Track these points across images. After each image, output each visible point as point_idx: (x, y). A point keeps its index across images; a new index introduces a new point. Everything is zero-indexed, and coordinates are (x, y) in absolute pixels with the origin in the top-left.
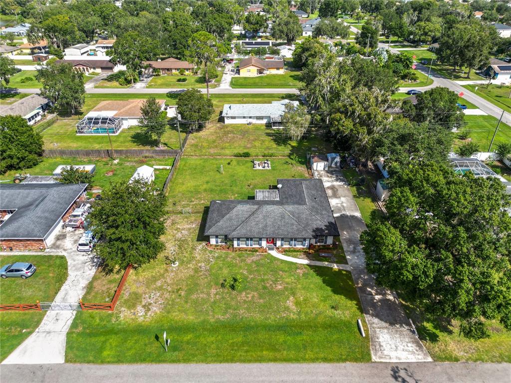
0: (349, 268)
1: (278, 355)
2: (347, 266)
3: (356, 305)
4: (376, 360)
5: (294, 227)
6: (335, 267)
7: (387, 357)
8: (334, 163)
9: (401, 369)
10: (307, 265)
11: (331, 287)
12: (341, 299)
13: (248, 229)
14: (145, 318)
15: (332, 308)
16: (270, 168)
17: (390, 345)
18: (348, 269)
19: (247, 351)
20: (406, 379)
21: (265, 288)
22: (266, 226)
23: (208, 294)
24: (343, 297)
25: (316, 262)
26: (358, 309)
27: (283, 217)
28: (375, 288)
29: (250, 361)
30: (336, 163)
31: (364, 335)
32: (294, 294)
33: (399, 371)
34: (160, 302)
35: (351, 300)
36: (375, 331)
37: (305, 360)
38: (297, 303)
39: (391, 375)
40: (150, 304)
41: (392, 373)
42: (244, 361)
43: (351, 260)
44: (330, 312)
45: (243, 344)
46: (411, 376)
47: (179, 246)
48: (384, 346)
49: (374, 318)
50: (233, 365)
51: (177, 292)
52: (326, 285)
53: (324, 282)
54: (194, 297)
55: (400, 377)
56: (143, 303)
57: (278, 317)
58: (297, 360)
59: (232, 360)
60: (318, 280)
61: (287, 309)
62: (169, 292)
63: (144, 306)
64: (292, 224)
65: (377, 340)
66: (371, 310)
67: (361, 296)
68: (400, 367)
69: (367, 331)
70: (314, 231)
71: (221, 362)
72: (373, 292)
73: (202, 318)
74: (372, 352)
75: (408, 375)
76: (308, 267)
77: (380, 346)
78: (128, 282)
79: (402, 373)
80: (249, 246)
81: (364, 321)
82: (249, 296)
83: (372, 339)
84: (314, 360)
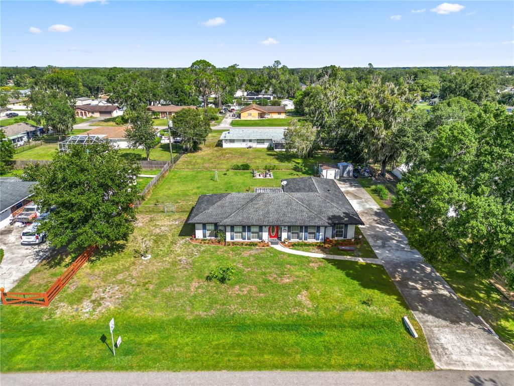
0: (379, 262)
1: (288, 360)
2: (376, 259)
3: (397, 299)
4: (442, 368)
5: (304, 213)
6: (361, 261)
7: (457, 363)
8: (346, 172)
9: (486, 380)
10: (323, 258)
11: (357, 281)
12: (376, 294)
13: (245, 216)
14: (91, 314)
15: (363, 303)
16: (272, 177)
17: (459, 348)
18: (379, 263)
19: (239, 355)
21: (266, 281)
22: (268, 213)
23: (188, 288)
24: (376, 291)
25: (335, 256)
26: (401, 304)
27: (289, 203)
28: (420, 282)
29: (243, 368)
30: (349, 172)
31: (416, 336)
32: (307, 288)
33: (483, 382)
34: (117, 297)
35: (389, 294)
36: (432, 330)
37: (329, 367)
38: (312, 298)
40: (103, 298)
42: (234, 368)
43: (381, 254)
44: (361, 308)
45: (233, 346)
47: (155, 241)
48: (450, 349)
49: (426, 315)
50: (217, 373)
51: (144, 285)
52: (351, 279)
53: (348, 275)
54: (167, 290)
56: (93, 298)
57: (286, 313)
58: (317, 367)
59: (216, 367)
60: (341, 274)
61: (299, 304)
62: (133, 285)
63: (93, 302)
64: (302, 211)
65: (437, 341)
66: (421, 306)
67: (402, 291)
68: (482, 377)
69: (419, 330)
70: (329, 219)
71: (197, 369)
72: (418, 286)
73: (175, 315)
74: (433, 357)
76: (324, 260)
77: (444, 349)
78: (78, 275)
80: (246, 240)
81: (412, 318)
82: (244, 289)
83: (429, 340)
84: (345, 367)
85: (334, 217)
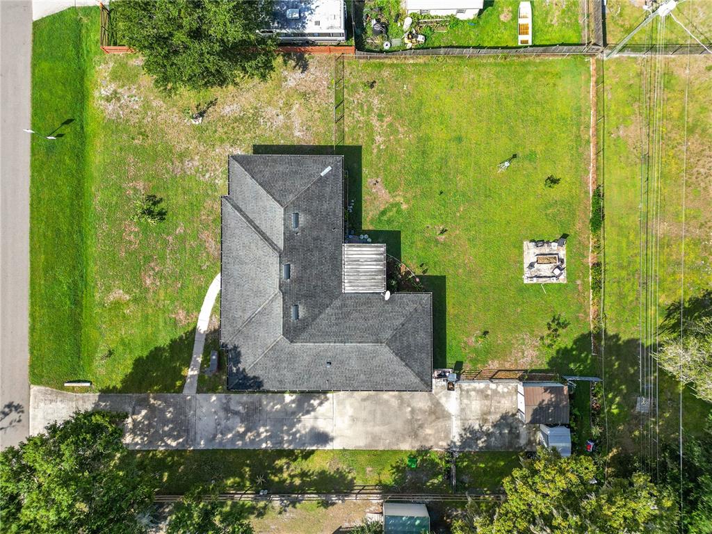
0: (189, 392)
2: (194, 390)
3: (114, 387)
4: (32, 390)
6: (191, 372)
7: (36, 404)
9: (20, 416)
10: (195, 329)
11: (147, 357)
12: (125, 367)
13: (237, 231)
15: (110, 351)
16: (526, 281)
17: (52, 414)
18: (186, 391)
20: (7, 417)
21: (148, 259)
22: (242, 263)
23: (135, 178)
24: (130, 371)
26: (108, 388)
28: (146, 423)
31: (66, 385)
32: (135, 300)
33: (18, 413)
34: (121, 112)
35: (123, 382)
36: (72, 401)
37: (33, 304)
38: (117, 305)
39: (13, 402)
40: (119, 100)
41: (15, 404)
43: (208, 400)
44: (102, 349)
46: (11, 424)
48: (50, 406)
49: (93, 406)
51: (141, 133)
52: (151, 352)
53: (158, 349)
54: (131, 159)
55: (11, 411)
56: (119, 90)
60: (164, 340)
61: (109, 290)
62: (140, 122)
63: (115, 92)
65: (59, 399)
66: (106, 405)
67: (131, 397)
68: (23, 416)
69: (73, 389)
70: (235, 348)
72: (139, 418)
73: (96, 174)
74: (42, 388)
75: (12, 421)
76: (190, 329)
77: (51, 401)
79: (14, 415)
81: (87, 390)
82: (132, 236)
83: (61, 393)
84: (32, 315)
85: (239, 354)
